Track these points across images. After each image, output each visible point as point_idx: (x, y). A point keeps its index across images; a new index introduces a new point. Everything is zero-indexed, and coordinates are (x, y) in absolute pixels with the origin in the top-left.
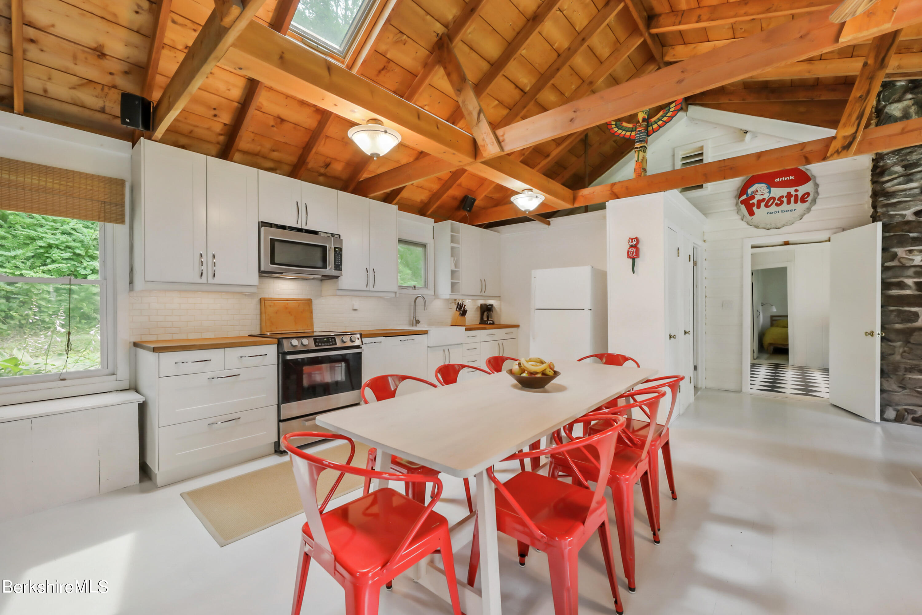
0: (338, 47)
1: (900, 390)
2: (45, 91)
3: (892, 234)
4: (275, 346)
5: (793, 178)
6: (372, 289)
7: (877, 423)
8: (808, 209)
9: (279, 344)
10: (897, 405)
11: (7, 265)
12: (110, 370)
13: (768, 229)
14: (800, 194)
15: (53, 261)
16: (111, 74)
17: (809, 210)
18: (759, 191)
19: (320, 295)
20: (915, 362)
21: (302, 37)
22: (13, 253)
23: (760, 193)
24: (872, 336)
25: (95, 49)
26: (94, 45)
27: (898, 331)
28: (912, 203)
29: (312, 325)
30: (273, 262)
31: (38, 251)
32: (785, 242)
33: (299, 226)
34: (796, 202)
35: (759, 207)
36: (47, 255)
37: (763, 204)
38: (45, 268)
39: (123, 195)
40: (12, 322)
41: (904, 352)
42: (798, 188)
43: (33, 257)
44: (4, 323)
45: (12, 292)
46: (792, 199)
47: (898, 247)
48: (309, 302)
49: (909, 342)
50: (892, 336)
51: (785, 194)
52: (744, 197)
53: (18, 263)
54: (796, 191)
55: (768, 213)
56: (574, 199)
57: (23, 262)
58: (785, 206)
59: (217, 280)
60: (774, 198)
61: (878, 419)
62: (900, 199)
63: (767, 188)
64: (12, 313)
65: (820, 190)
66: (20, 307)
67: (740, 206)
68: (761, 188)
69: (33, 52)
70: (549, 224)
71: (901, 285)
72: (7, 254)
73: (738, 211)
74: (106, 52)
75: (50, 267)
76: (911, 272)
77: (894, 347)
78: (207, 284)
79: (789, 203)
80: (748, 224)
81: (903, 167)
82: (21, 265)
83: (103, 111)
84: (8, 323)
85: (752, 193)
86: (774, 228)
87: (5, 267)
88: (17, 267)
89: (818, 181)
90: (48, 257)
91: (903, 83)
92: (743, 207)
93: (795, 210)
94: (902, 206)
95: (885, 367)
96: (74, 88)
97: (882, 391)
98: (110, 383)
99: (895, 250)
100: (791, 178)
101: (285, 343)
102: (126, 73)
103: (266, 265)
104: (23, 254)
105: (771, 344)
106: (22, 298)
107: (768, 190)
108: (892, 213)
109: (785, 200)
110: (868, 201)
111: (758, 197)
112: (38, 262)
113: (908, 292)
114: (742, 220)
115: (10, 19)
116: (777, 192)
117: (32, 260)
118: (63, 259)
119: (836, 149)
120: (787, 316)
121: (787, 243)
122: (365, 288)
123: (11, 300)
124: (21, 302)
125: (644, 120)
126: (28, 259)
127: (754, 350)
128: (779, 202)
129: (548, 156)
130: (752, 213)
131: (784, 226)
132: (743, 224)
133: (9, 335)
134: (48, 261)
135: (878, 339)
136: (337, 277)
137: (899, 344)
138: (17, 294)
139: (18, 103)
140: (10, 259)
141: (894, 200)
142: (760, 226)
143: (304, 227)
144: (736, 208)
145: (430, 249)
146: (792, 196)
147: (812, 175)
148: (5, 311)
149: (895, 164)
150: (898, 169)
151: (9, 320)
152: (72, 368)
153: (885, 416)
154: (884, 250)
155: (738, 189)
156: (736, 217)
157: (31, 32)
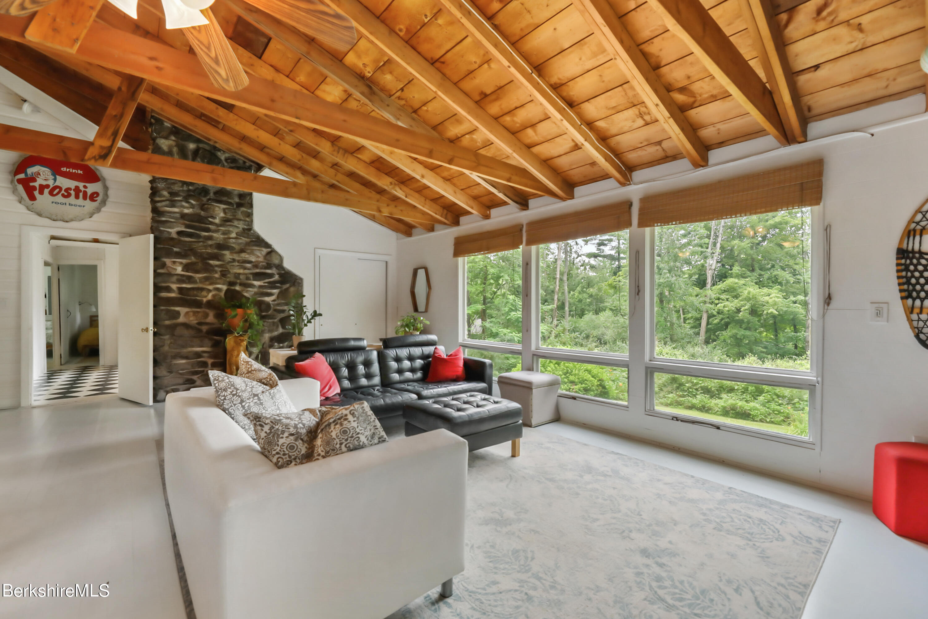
1: (168, 374)
3: (162, 246)
5: (81, 172)
7: (151, 406)
8: (97, 208)
10: (166, 387)
13: (54, 220)
14: (89, 192)
17: (98, 210)
18: (41, 174)
20: (178, 351)
23: (42, 176)
24: (147, 331)
27: (168, 327)
28: (175, 224)
32: (94, 239)
34: (85, 198)
35: (41, 193)
37: (46, 191)
41: (171, 343)
42: (87, 185)
46: (81, 195)
47: (166, 258)
49: (174, 335)
50: (163, 331)
51: (73, 188)
52: (22, 176)
54: (85, 187)
55: (53, 202)
58: (72, 199)
60: (58, 187)
61: (151, 403)
62: (168, 219)
63: (52, 175)
65: (110, 192)
67: (16, 186)
68: (44, 171)
71: (169, 290)
73: (15, 191)
76: (174, 279)
77: (164, 339)
79: (77, 197)
80: (28, 209)
81: (169, 193)
85: (32, 174)
86: (60, 220)
89: (109, 184)
91: (169, 125)
92: (20, 187)
93: (84, 206)
94: (168, 224)
95: (157, 358)
97: (155, 378)
99: (165, 260)
100: (79, 172)
105: (85, 346)
107: (53, 178)
108: (162, 229)
109: (73, 193)
110: (149, 215)
111: (40, 181)
113: (172, 295)
114: (20, 202)
116: (64, 182)
119: (94, 155)
120: (97, 316)
121: (96, 241)
127: (61, 355)
128: (66, 194)
130: (32, 198)
131: (72, 220)
132: (21, 208)
135: (151, 333)
137: (167, 337)
141: (164, 219)
142: (43, 215)
144: (10, 186)
146: (81, 191)
147: (102, 177)
149: (164, 189)
150: (165, 193)
153: (158, 398)
154: (155, 259)
155: (14, 164)
156: (12, 198)
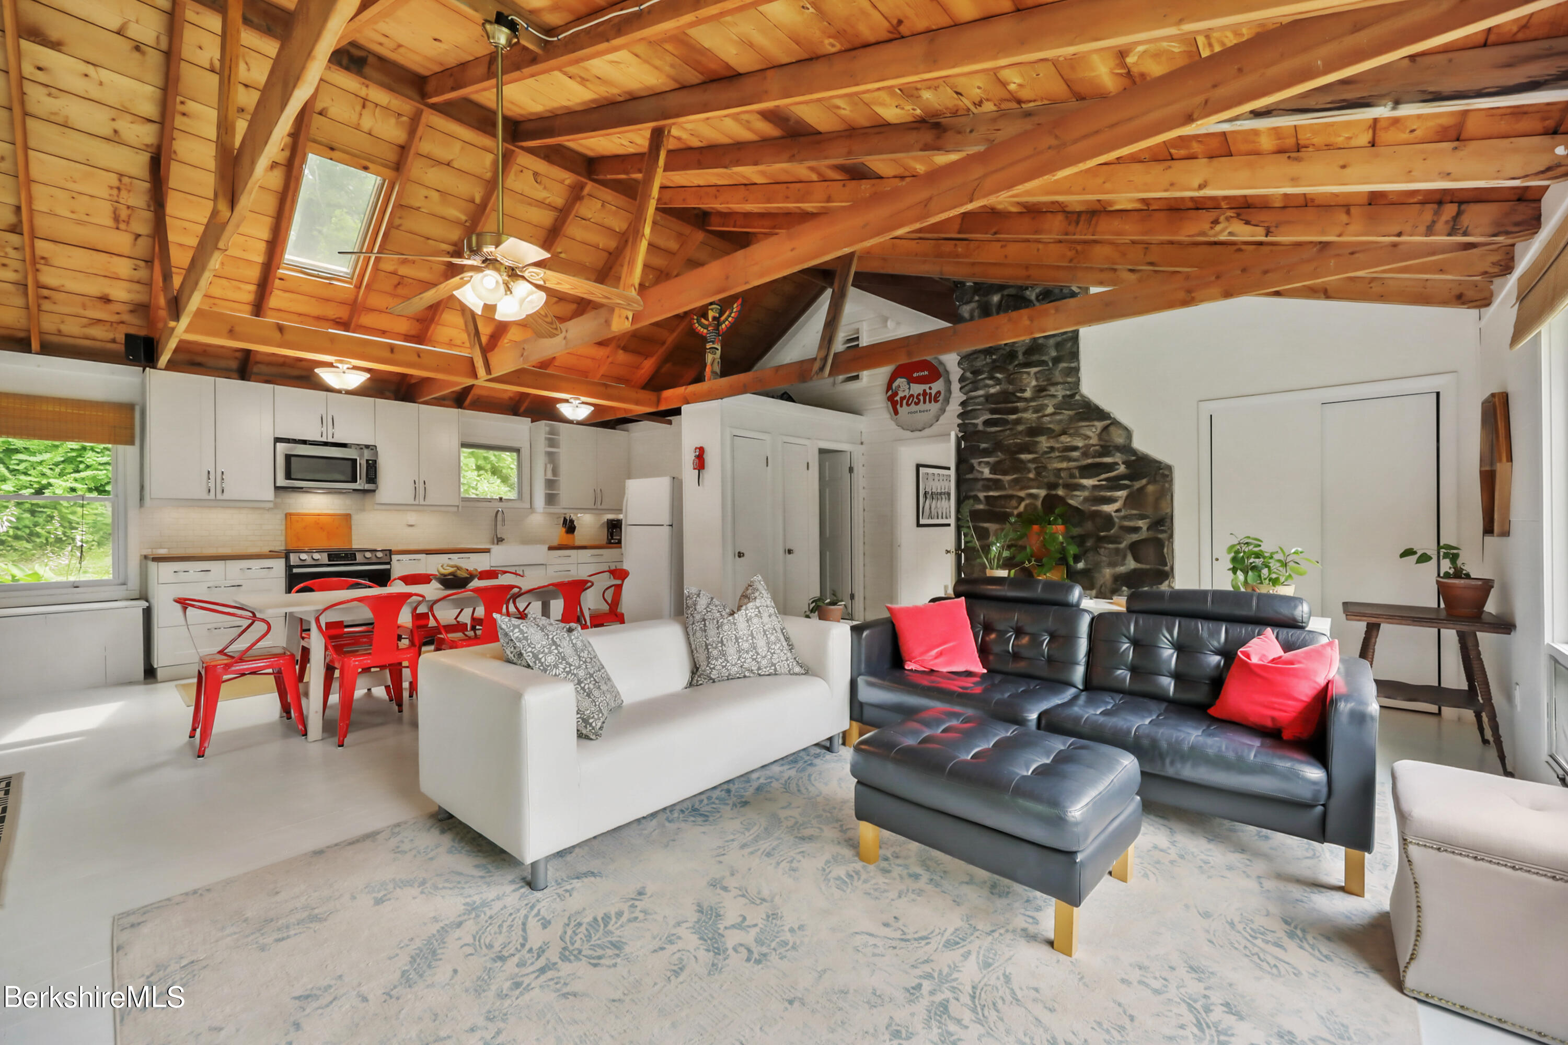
0: (345, 270)
2: (59, 331)
4: (284, 560)
5: (928, 374)
6: (422, 502)
8: (940, 410)
9: (287, 558)
11: (31, 472)
12: (121, 581)
13: (911, 431)
14: (933, 392)
15: (88, 467)
16: (118, 313)
17: (942, 411)
18: (901, 387)
19: (362, 510)
21: (301, 269)
22: (39, 458)
23: (902, 389)
25: (100, 298)
26: (99, 295)
28: (980, 412)
29: (350, 542)
30: (288, 476)
31: (69, 455)
33: (324, 439)
34: (930, 402)
35: (902, 405)
36: (79, 459)
37: (905, 402)
38: (77, 475)
39: (133, 418)
40: (38, 540)
42: (931, 385)
43: (63, 462)
44: (28, 541)
45: (38, 505)
46: (927, 398)
47: (969, 458)
48: (347, 517)
51: (922, 392)
52: (891, 393)
53: (44, 470)
54: (930, 388)
55: (909, 413)
56: (658, 402)
57: (51, 469)
58: (922, 406)
59: (226, 496)
60: (912, 396)
63: (908, 384)
64: (38, 529)
66: (48, 522)
67: (887, 404)
68: (902, 382)
69: (46, 305)
70: (670, 423)
71: (975, 500)
72: (32, 459)
73: (886, 409)
74: (111, 298)
75: (82, 475)
76: (981, 485)
78: (216, 500)
79: (925, 402)
80: (894, 424)
81: (972, 372)
82: (49, 472)
83: (114, 341)
84: (34, 542)
85: (896, 388)
86: (915, 430)
87: (30, 475)
88: (43, 475)
90: (81, 462)
91: (971, 284)
92: (889, 405)
93: (930, 411)
96: (85, 327)
98: (121, 592)
99: (972, 461)
100: (926, 372)
101: (292, 556)
102: (131, 311)
103: (282, 482)
104: (51, 459)
106: (49, 511)
107: (909, 386)
108: (968, 421)
109: (921, 398)
112: (70, 468)
113: (980, 507)
114: (889, 420)
115: (26, 285)
116: (915, 389)
117: (61, 466)
118: (100, 464)
122: (412, 502)
123: (37, 514)
124: (49, 516)
125: (714, 318)
126: (57, 464)
128: (917, 401)
129: (664, 343)
130: (896, 411)
131: (923, 428)
132: (891, 427)
133: (33, 555)
134: (82, 466)
135: (953, 556)
136: (374, 491)
138: (44, 507)
139: (35, 345)
140: (35, 465)
141: (969, 408)
142: (905, 428)
143: (330, 440)
144: (884, 406)
145: (525, 452)
146: (927, 394)
148: (29, 528)
150: (968, 374)
151: (34, 539)
152: (83, 578)
155: (886, 382)
156: (885, 417)
157: (45, 292)
